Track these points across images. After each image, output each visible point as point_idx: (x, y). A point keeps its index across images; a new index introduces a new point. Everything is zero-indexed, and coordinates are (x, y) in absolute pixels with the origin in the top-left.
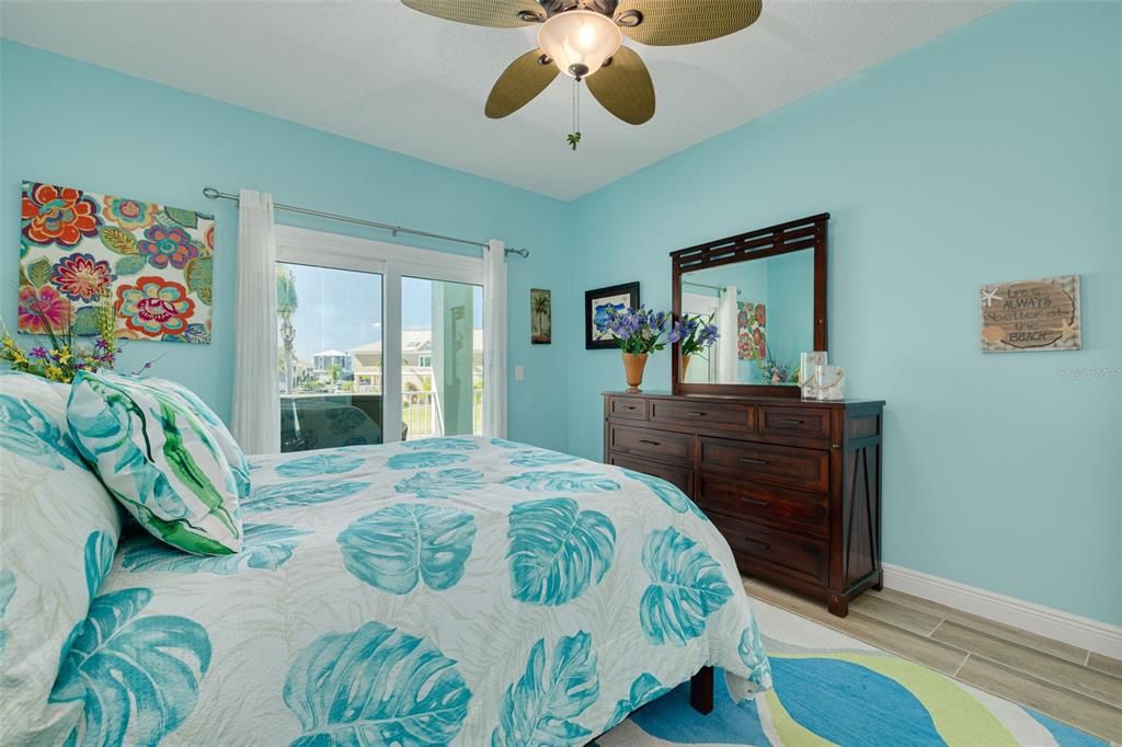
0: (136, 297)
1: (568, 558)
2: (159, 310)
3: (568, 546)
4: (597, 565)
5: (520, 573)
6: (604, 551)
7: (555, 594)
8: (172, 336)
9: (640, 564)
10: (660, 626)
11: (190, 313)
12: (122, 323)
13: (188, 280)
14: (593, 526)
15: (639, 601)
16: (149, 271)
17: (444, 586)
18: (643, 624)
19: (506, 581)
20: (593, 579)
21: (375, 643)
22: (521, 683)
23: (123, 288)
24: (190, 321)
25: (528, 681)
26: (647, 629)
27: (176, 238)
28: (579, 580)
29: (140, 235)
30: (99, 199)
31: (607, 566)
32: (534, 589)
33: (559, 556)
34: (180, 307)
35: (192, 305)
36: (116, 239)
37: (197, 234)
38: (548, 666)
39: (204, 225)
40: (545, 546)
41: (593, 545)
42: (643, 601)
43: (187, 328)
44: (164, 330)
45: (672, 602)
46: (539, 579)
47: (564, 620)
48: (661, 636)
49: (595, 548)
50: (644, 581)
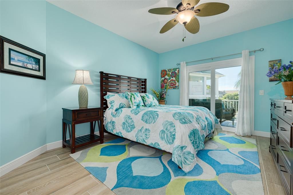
0: (170, 83)
1: (150, 118)
2: (173, 84)
3: (150, 116)
4: (153, 121)
5: (143, 117)
6: (155, 119)
7: (146, 122)
8: (174, 88)
9: (162, 125)
10: (163, 137)
11: (176, 84)
12: (169, 87)
13: (176, 79)
14: (155, 115)
15: (160, 131)
16: (172, 79)
17: (136, 115)
18: (159, 135)
19: (141, 117)
20: (152, 123)
21: (129, 117)
22: (140, 130)
23: (169, 82)
24: (176, 85)
25: (141, 130)
26: (160, 136)
27: (174, 73)
28: (150, 122)
29: (171, 74)
30: (167, 70)
31: (155, 122)
32: (144, 120)
33: (148, 117)
34: (175, 83)
35: (176, 83)
36: (168, 75)
37: (177, 72)
38: (143, 130)
39: (177, 70)
40: (147, 115)
41: (154, 118)
42: (161, 131)
43: (176, 87)
44: (173, 87)
45: (167, 135)
46: (145, 119)
47: (147, 126)
48: (163, 139)
49: (154, 119)
50: (162, 128)
